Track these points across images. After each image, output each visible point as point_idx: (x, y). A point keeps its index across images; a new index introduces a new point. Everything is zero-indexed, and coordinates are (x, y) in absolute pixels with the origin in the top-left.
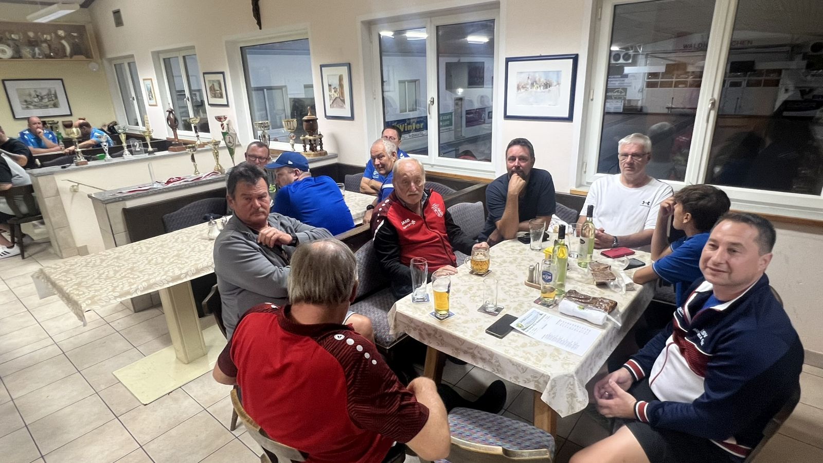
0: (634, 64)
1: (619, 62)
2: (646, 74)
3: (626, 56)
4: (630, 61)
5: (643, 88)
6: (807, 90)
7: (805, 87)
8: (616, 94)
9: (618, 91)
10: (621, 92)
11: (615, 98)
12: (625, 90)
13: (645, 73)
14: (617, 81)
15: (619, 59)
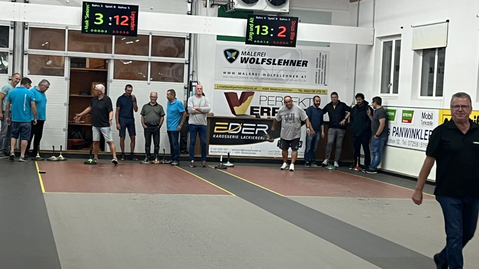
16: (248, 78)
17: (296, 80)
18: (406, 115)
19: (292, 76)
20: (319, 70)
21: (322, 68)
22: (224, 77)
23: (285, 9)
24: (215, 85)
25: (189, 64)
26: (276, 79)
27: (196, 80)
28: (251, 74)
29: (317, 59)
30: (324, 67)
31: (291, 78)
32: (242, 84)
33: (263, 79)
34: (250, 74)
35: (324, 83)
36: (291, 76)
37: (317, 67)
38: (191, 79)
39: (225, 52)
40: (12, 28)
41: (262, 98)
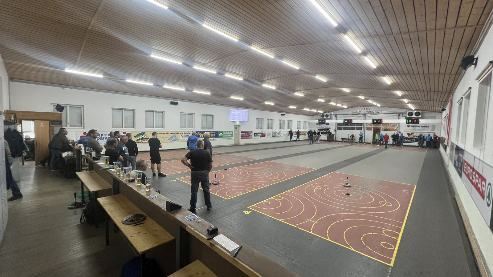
0: (331, 119)
1: (324, 118)
3: (327, 116)
4: (328, 118)
5: (336, 129)
6: (410, 133)
7: (409, 132)
8: (324, 132)
9: (325, 131)
10: (326, 131)
11: (324, 134)
13: (336, 123)
14: (324, 126)
22: (407, 130)
23: (420, 116)
32: (411, 131)
33: (417, 130)
34: (413, 129)
36: (424, 129)
39: (407, 125)
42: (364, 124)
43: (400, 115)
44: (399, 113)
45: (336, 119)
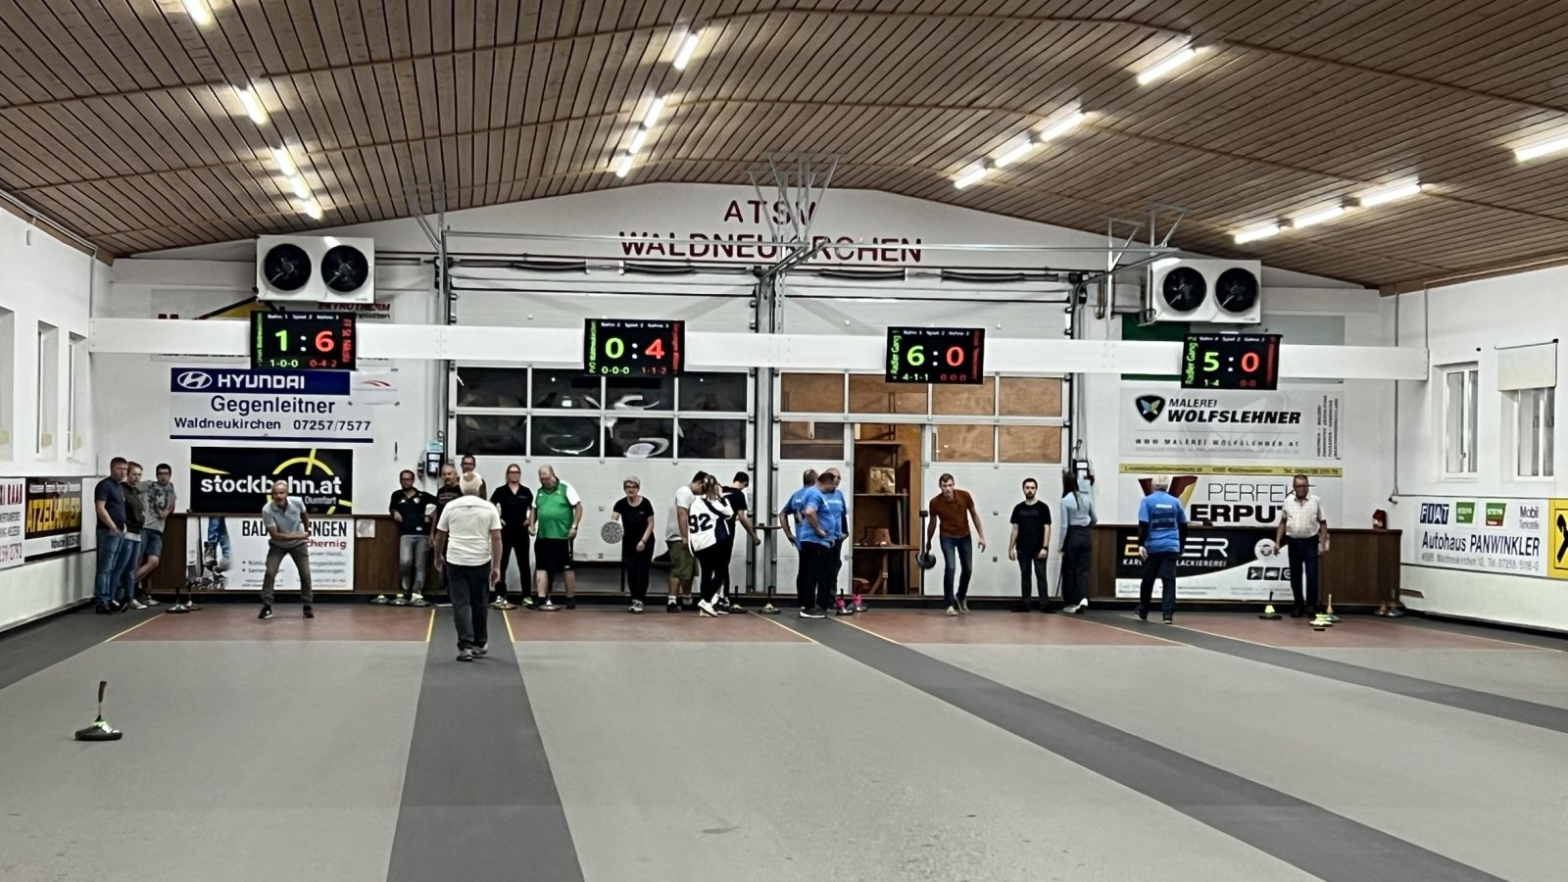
0: (378, 310)
1: (304, 295)
2: (454, 377)
3: (346, 266)
4: (366, 294)
5: (443, 460)
9: (298, 472)
10: (318, 476)
12: (342, 461)
13: (448, 365)
14: (285, 406)
15: (299, 280)
16: (1183, 450)
17: (1278, 452)
18: (1494, 511)
19: (1271, 444)
20: (1325, 430)
21: (1330, 426)
22: (1138, 449)
23: (1253, 316)
24: (1121, 465)
25: (1070, 427)
26: (1239, 451)
27: (1084, 457)
28: (1190, 442)
29: (1319, 409)
30: (1333, 423)
31: (1268, 447)
32: (1172, 461)
33: (1214, 450)
34: (1187, 442)
35: (1335, 455)
36: (1267, 444)
37: (1319, 423)
38: (1074, 456)
39: (1138, 402)
40: (751, 376)
41: (1214, 488)
42: (764, 378)
43: (1083, 301)
44: (1076, 278)
45: (450, 321)
